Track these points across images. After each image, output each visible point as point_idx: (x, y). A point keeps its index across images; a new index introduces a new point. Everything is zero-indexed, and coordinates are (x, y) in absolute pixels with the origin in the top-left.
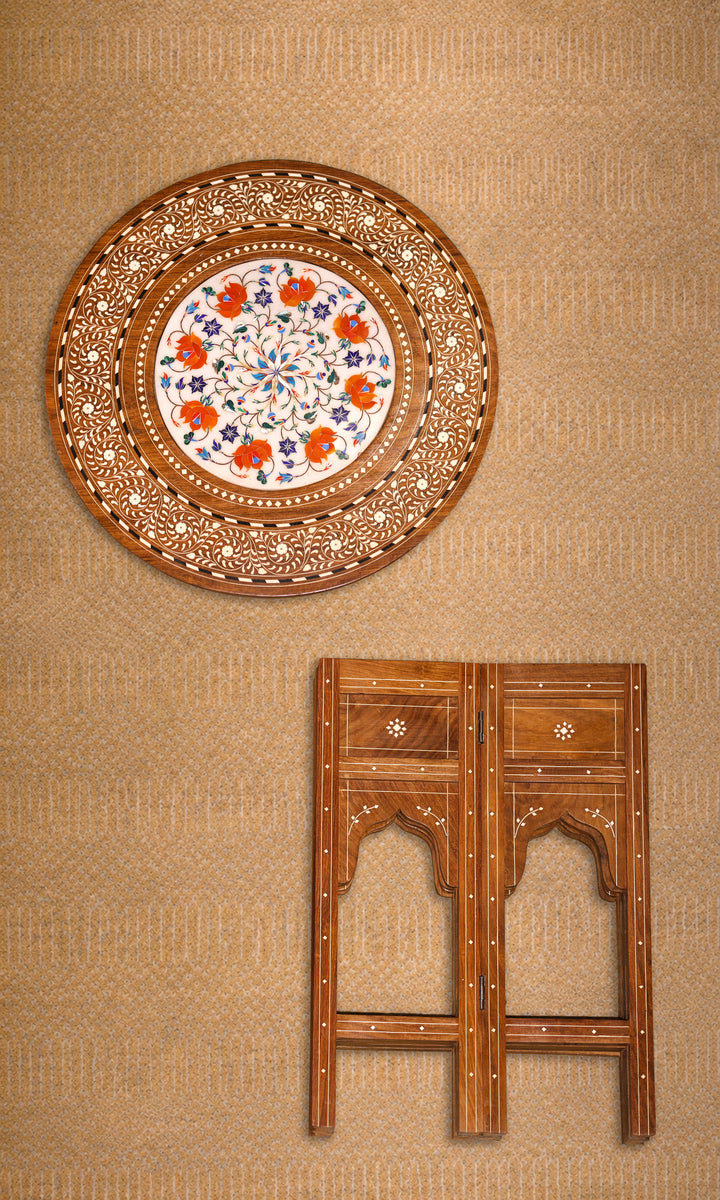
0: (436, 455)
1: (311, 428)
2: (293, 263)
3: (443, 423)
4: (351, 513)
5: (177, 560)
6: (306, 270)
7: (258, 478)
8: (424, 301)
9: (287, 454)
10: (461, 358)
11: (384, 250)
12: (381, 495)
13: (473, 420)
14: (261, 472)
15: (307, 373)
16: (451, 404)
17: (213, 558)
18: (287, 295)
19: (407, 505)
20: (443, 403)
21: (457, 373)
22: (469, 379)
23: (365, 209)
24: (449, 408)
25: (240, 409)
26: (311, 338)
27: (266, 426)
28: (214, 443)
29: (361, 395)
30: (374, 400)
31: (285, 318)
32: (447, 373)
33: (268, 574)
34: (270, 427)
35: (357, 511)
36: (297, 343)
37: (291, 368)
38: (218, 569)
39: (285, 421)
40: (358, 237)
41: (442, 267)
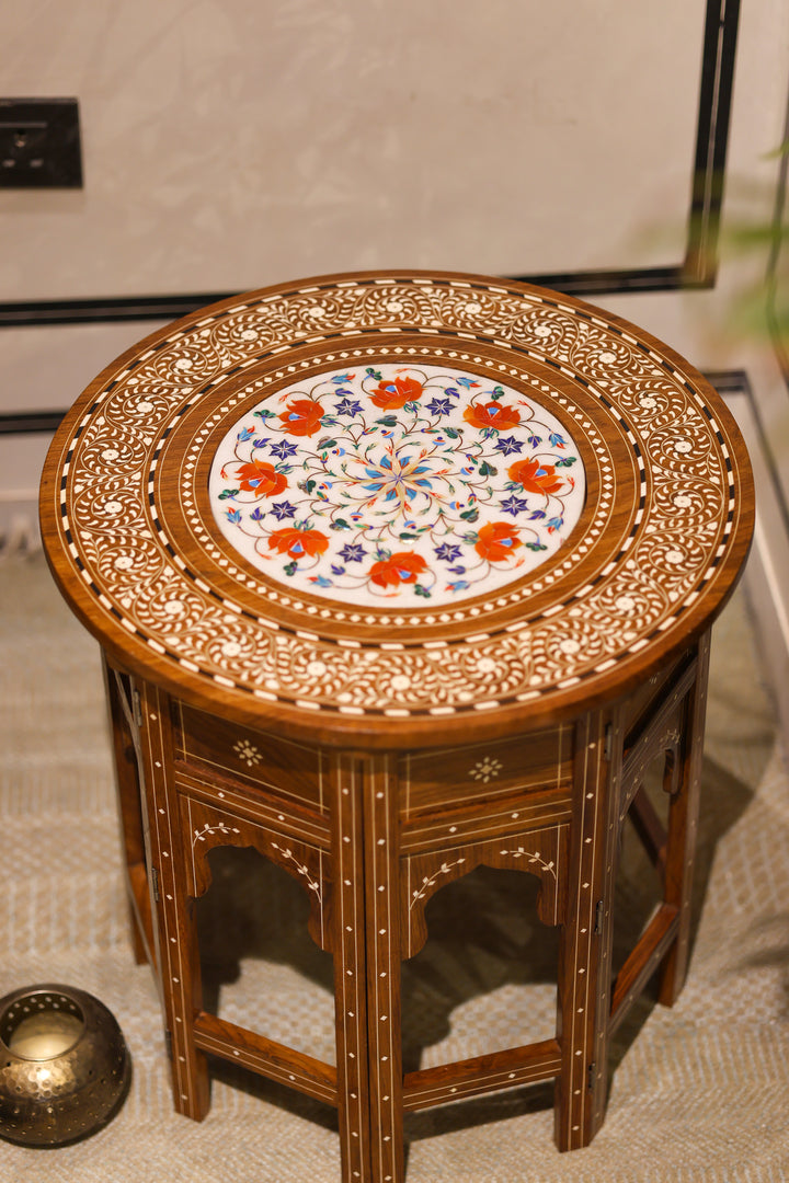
0: (681, 522)
1: (476, 527)
2: (377, 368)
3: (675, 487)
4: (579, 607)
5: (324, 707)
6: (399, 371)
7: (417, 593)
8: (589, 371)
9: (451, 560)
10: (670, 417)
11: (507, 332)
12: (615, 580)
13: (719, 477)
14: (417, 586)
15: (444, 471)
16: (678, 464)
17: (381, 694)
18: (380, 398)
19: (663, 583)
20: (666, 465)
21: (671, 433)
22: (692, 436)
23: (462, 299)
24: (676, 469)
25: (359, 526)
26: (436, 436)
27: (404, 536)
28: (333, 567)
29: (538, 480)
30: (559, 481)
31: (391, 422)
32: (656, 435)
33: (476, 697)
34: (413, 536)
35: (587, 603)
36: (418, 444)
37: (418, 471)
38: (394, 704)
39: (432, 526)
40: (463, 325)
41: (600, 333)
